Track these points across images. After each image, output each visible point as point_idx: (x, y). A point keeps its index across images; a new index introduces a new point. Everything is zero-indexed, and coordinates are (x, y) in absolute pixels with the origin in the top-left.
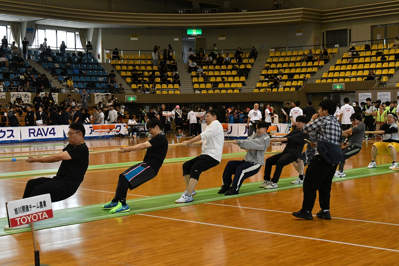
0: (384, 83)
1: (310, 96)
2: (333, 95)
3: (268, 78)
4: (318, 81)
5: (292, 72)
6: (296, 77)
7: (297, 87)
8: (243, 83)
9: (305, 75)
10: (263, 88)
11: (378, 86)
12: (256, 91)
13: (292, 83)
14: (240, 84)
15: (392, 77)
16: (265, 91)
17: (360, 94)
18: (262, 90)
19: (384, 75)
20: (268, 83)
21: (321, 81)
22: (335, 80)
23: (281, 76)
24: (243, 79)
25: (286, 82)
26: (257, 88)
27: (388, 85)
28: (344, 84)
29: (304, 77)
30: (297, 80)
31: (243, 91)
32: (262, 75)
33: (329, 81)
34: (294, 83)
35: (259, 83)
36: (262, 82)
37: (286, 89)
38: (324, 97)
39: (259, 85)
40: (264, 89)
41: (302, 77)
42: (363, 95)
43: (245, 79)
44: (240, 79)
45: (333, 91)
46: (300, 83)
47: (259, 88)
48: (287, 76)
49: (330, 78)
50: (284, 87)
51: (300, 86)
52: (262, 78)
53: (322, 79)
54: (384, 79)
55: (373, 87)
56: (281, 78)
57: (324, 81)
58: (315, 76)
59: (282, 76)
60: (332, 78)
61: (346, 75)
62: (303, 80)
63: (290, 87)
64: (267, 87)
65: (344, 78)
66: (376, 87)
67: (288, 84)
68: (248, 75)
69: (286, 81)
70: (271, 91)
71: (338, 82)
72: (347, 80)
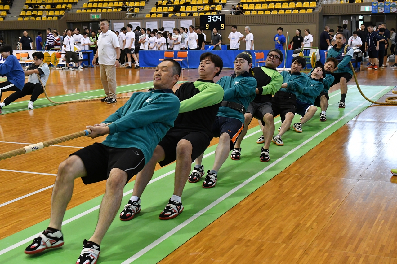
0: (136, 14)
1: (71, 24)
2: (92, 24)
3: (32, 7)
4: (78, 11)
5: (55, 2)
6: (58, 7)
7: (59, 17)
8: (8, 12)
9: (67, 5)
10: (27, 16)
11: (130, 16)
12: (20, 19)
13: (54, 13)
14: (4, 13)
15: (143, 8)
16: (29, 20)
17: (114, 24)
18: (26, 19)
19: (136, 7)
20: (32, 12)
21: (81, 11)
22: (94, 11)
23: (44, 6)
24: (7, 7)
25: (49, 12)
26: (21, 16)
27: (139, 16)
28: (101, 14)
29: (66, 7)
30: (60, 10)
31: (7, 19)
32: (26, 4)
33: (88, 11)
34: (57, 13)
35: (23, 12)
36: (26, 11)
37: (49, 18)
38: (84, 26)
39: (22, 13)
40: (28, 18)
41: (64, 6)
42: (117, 25)
43: (10, 7)
44: (4, 7)
45: (91, 21)
46: (62, 12)
47: (23, 17)
48: (50, 5)
49: (89, 9)
50: (47, 17)
51: (62, 15)
52: (26, 7)
53: (82, 9)
54: (136, 10)
55: (126, 18)
56: (44, 8)
57: (83, 11)
58: (76, 7)
59: (46, 6)
60: (91, 9)
61: (103, 6)
62: (65, 10)
63: (52, 16)
64: (31, 16)
65: (102, 8)
66: (128, 17)
67: (51, 13)
68: (12, 4)
69: (49, 10)
70: (34, 20)
71: (96, 13)
72: (104, 10)
